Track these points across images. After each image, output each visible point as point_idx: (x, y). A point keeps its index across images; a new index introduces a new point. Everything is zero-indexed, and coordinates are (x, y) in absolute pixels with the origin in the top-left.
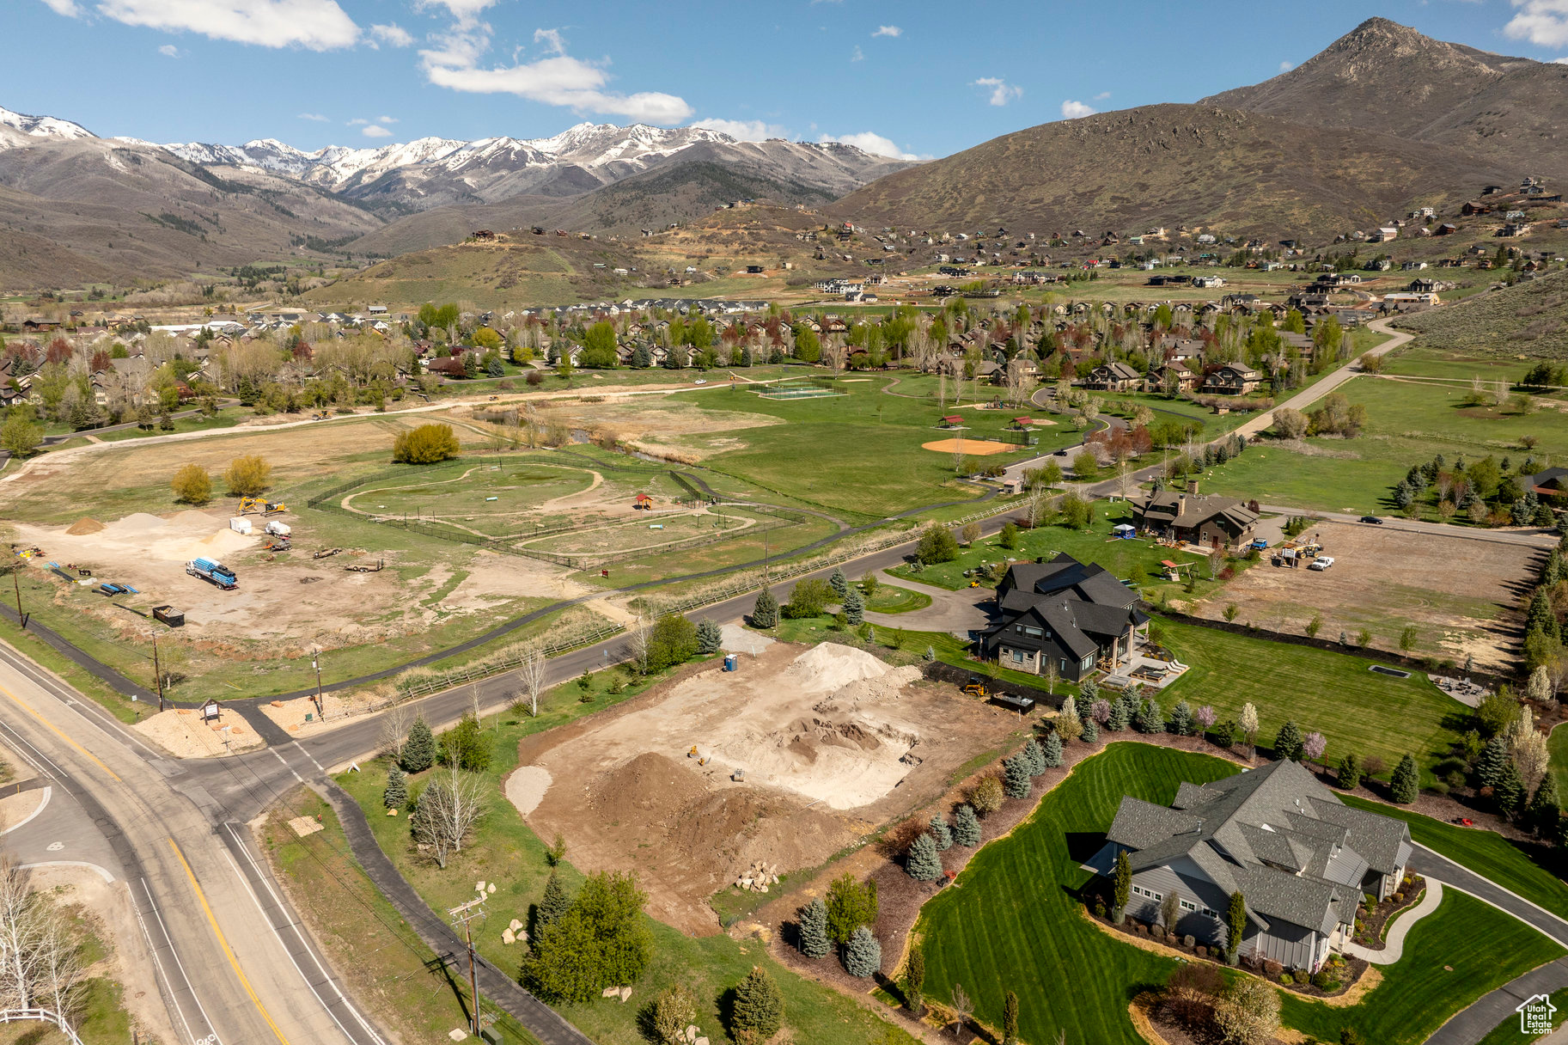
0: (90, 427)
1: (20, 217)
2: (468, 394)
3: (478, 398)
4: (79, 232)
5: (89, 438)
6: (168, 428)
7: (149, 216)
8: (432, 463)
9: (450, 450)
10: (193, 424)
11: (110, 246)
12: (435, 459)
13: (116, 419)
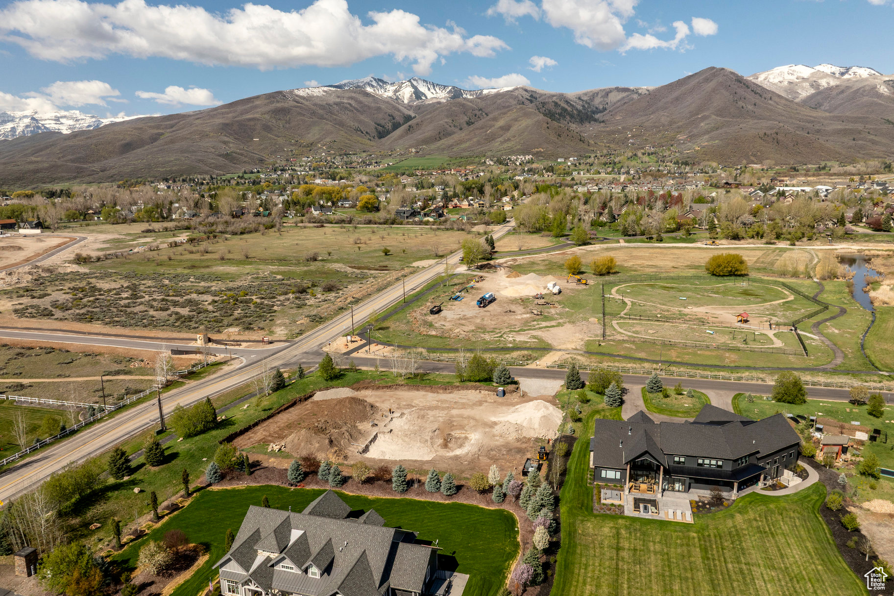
0: (630, 236)
1: (810, 125)
2: (866, 241)
3: (871, 244)
4: (838, 132)
5: (621, 241)
6: (660, 240)
7: (888, 121)
8: (719, 276)
9: (737, 270)
10: (675, 240)
11: (854, 139)
12: (721, 274)
13: (643, 234)
